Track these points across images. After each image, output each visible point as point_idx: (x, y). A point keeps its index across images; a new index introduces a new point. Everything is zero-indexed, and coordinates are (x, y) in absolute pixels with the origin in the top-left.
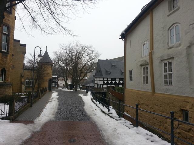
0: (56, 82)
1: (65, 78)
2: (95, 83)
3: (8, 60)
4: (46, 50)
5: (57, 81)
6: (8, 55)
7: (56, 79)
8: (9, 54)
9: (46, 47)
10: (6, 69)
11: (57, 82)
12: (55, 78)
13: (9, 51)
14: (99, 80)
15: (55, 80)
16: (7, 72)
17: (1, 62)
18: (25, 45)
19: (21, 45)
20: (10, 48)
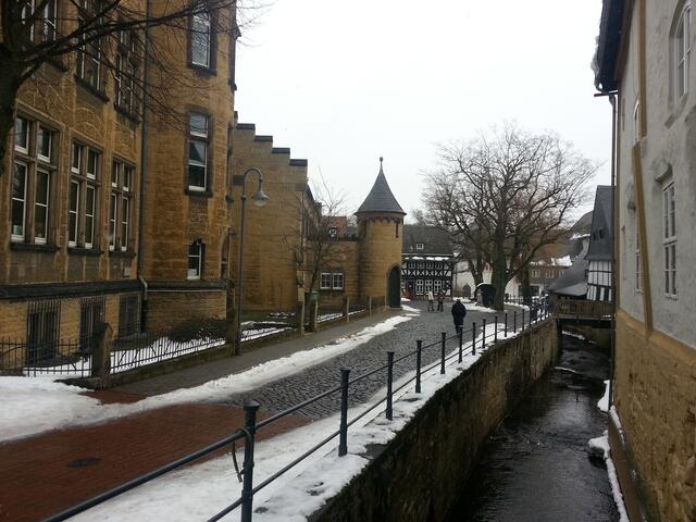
0: (444, 278)
1: (475, 263)
2: (590, 281)
3: (210, 216)
4: (381, 170)
5: (449, 274)
6: (211, 201)
7: (446, 268)
8: (211, 196)
9: (381, 159)
10: (203, 242)
11: (451, 278)
12: (443, 262)
13: (213, 188)
14: (600, 269)
15: (443, 270)
16: (208, 251)
17: (190, 222)
18: (303, 164)
19: (291, 165)
20: (214, 180)
